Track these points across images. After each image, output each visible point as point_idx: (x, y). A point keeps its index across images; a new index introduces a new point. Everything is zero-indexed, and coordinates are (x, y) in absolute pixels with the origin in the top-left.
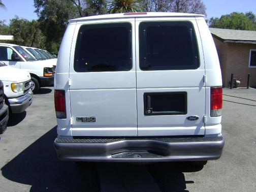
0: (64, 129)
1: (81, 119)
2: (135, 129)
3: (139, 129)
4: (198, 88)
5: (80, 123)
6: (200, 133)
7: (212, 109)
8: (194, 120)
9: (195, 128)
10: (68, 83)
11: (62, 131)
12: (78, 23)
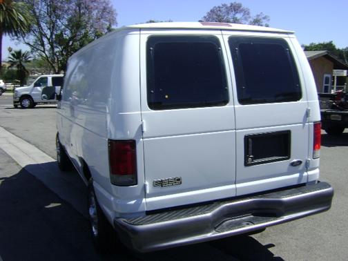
0: (133, 202)
1: (160, 184)
2: (233, 186)
3: (238, 186)
4: (301, 125)
5: (159, 189)
6: (303, 181)
7: (314, 149)
8: (298, 165)
9: (297, 175)
10: (141, 126)
11: (131, 205)
12: (142, 32)
